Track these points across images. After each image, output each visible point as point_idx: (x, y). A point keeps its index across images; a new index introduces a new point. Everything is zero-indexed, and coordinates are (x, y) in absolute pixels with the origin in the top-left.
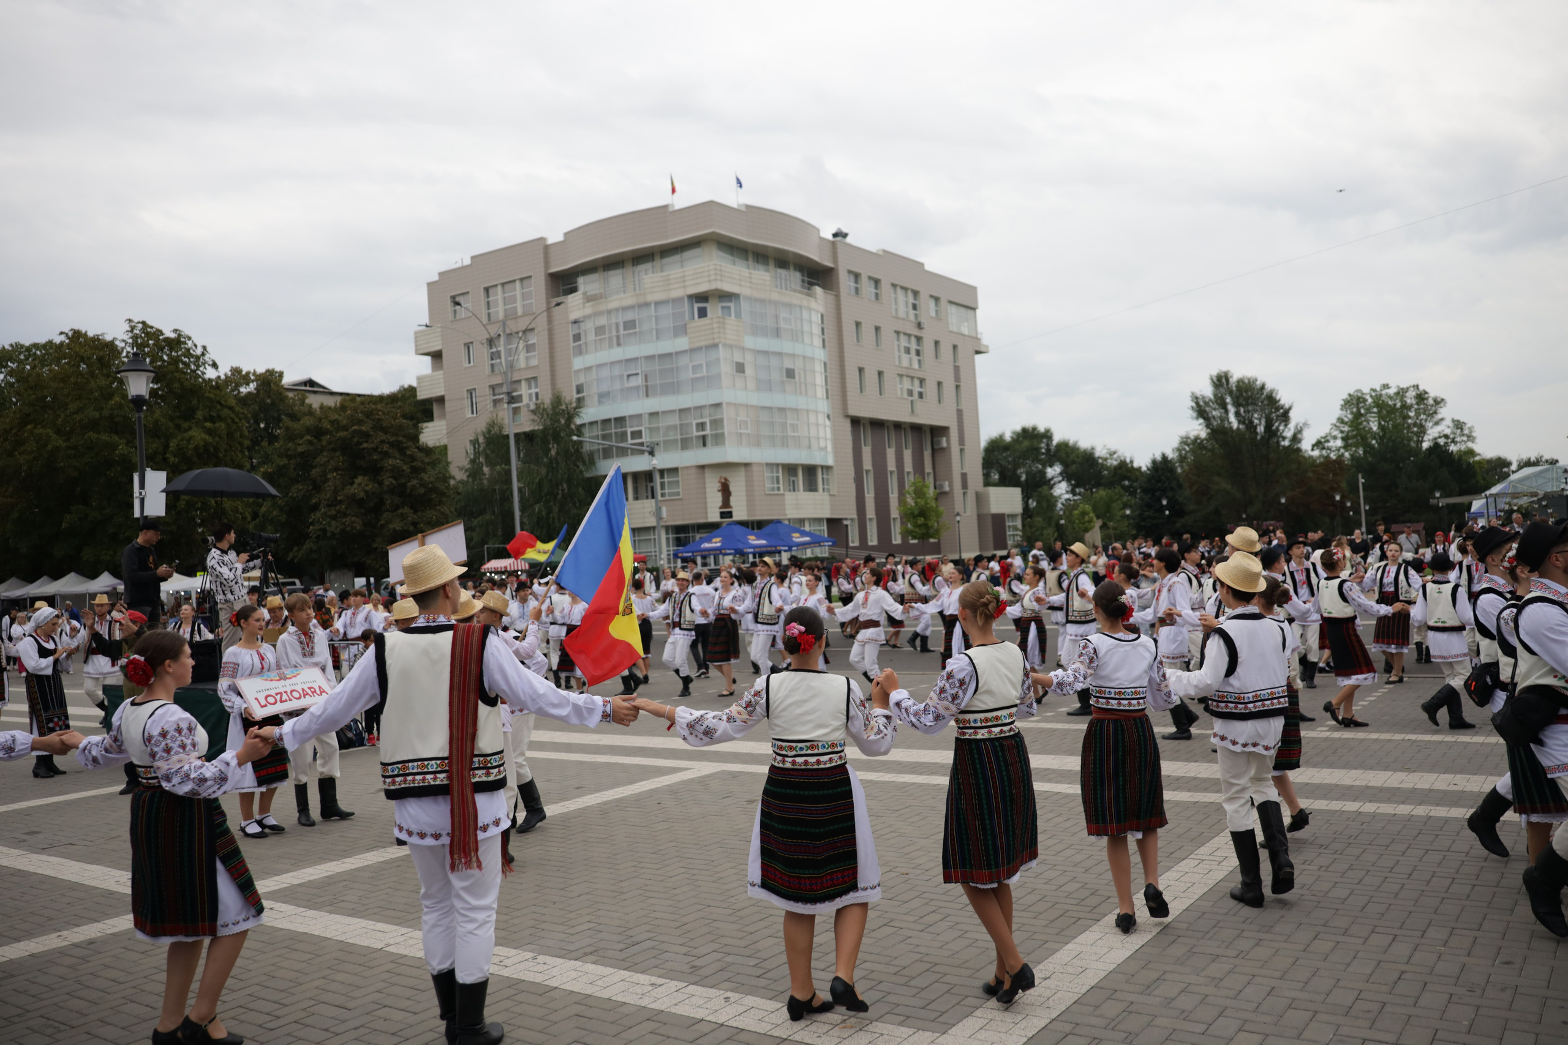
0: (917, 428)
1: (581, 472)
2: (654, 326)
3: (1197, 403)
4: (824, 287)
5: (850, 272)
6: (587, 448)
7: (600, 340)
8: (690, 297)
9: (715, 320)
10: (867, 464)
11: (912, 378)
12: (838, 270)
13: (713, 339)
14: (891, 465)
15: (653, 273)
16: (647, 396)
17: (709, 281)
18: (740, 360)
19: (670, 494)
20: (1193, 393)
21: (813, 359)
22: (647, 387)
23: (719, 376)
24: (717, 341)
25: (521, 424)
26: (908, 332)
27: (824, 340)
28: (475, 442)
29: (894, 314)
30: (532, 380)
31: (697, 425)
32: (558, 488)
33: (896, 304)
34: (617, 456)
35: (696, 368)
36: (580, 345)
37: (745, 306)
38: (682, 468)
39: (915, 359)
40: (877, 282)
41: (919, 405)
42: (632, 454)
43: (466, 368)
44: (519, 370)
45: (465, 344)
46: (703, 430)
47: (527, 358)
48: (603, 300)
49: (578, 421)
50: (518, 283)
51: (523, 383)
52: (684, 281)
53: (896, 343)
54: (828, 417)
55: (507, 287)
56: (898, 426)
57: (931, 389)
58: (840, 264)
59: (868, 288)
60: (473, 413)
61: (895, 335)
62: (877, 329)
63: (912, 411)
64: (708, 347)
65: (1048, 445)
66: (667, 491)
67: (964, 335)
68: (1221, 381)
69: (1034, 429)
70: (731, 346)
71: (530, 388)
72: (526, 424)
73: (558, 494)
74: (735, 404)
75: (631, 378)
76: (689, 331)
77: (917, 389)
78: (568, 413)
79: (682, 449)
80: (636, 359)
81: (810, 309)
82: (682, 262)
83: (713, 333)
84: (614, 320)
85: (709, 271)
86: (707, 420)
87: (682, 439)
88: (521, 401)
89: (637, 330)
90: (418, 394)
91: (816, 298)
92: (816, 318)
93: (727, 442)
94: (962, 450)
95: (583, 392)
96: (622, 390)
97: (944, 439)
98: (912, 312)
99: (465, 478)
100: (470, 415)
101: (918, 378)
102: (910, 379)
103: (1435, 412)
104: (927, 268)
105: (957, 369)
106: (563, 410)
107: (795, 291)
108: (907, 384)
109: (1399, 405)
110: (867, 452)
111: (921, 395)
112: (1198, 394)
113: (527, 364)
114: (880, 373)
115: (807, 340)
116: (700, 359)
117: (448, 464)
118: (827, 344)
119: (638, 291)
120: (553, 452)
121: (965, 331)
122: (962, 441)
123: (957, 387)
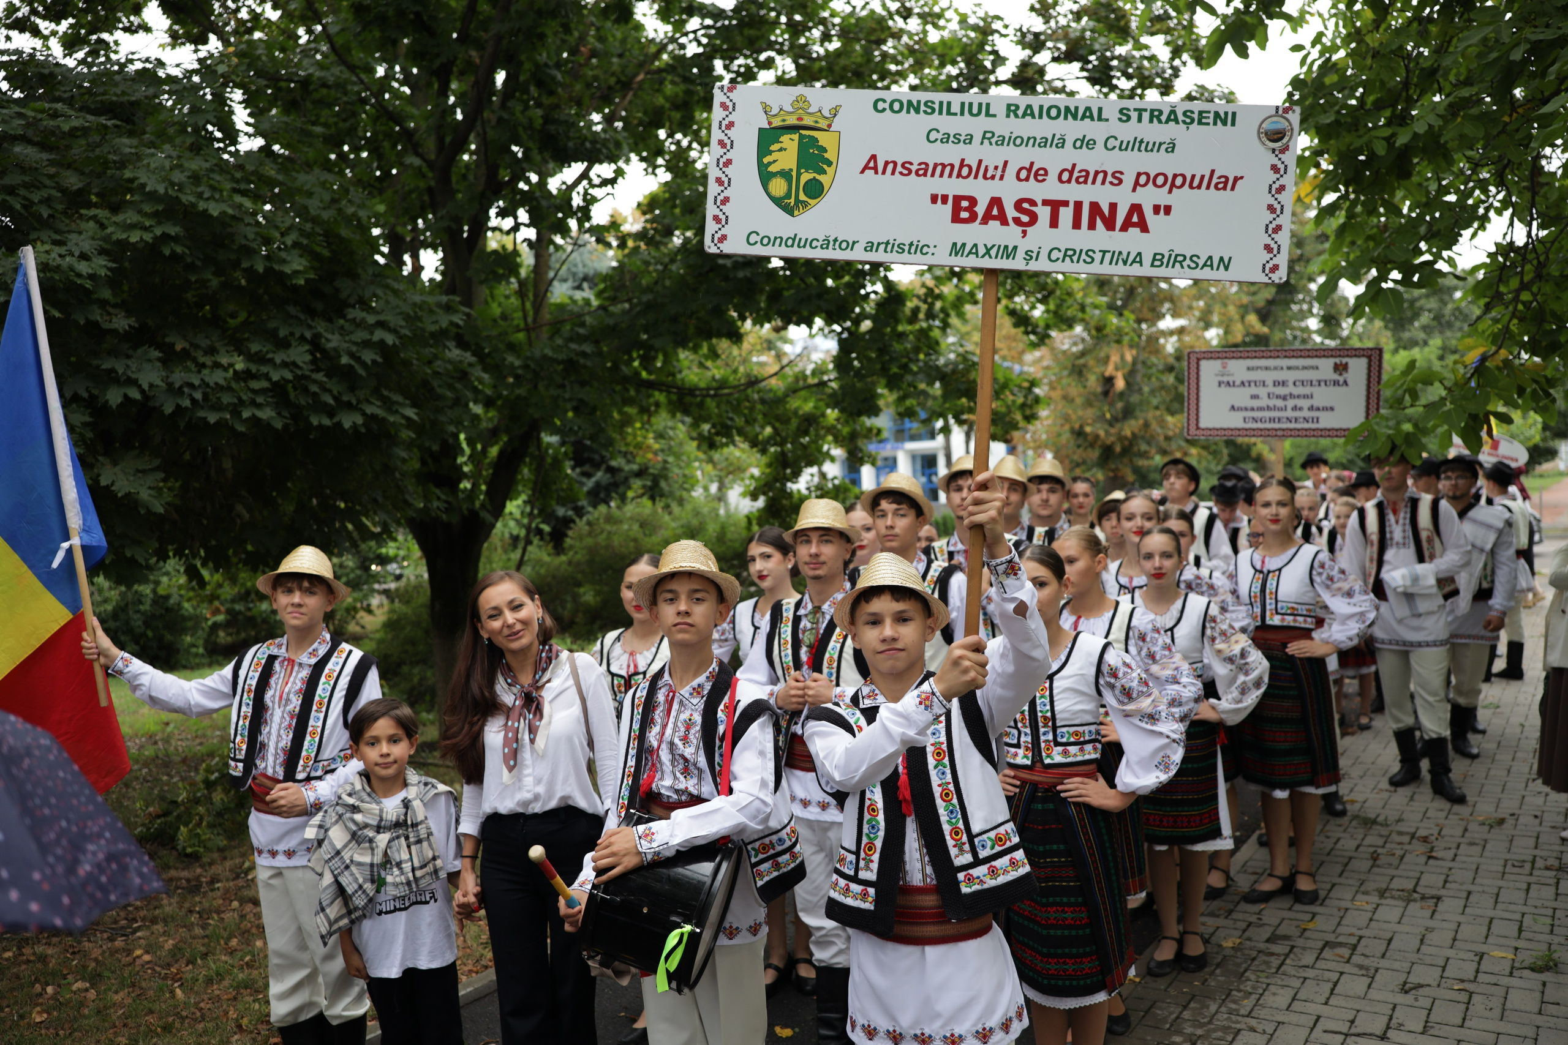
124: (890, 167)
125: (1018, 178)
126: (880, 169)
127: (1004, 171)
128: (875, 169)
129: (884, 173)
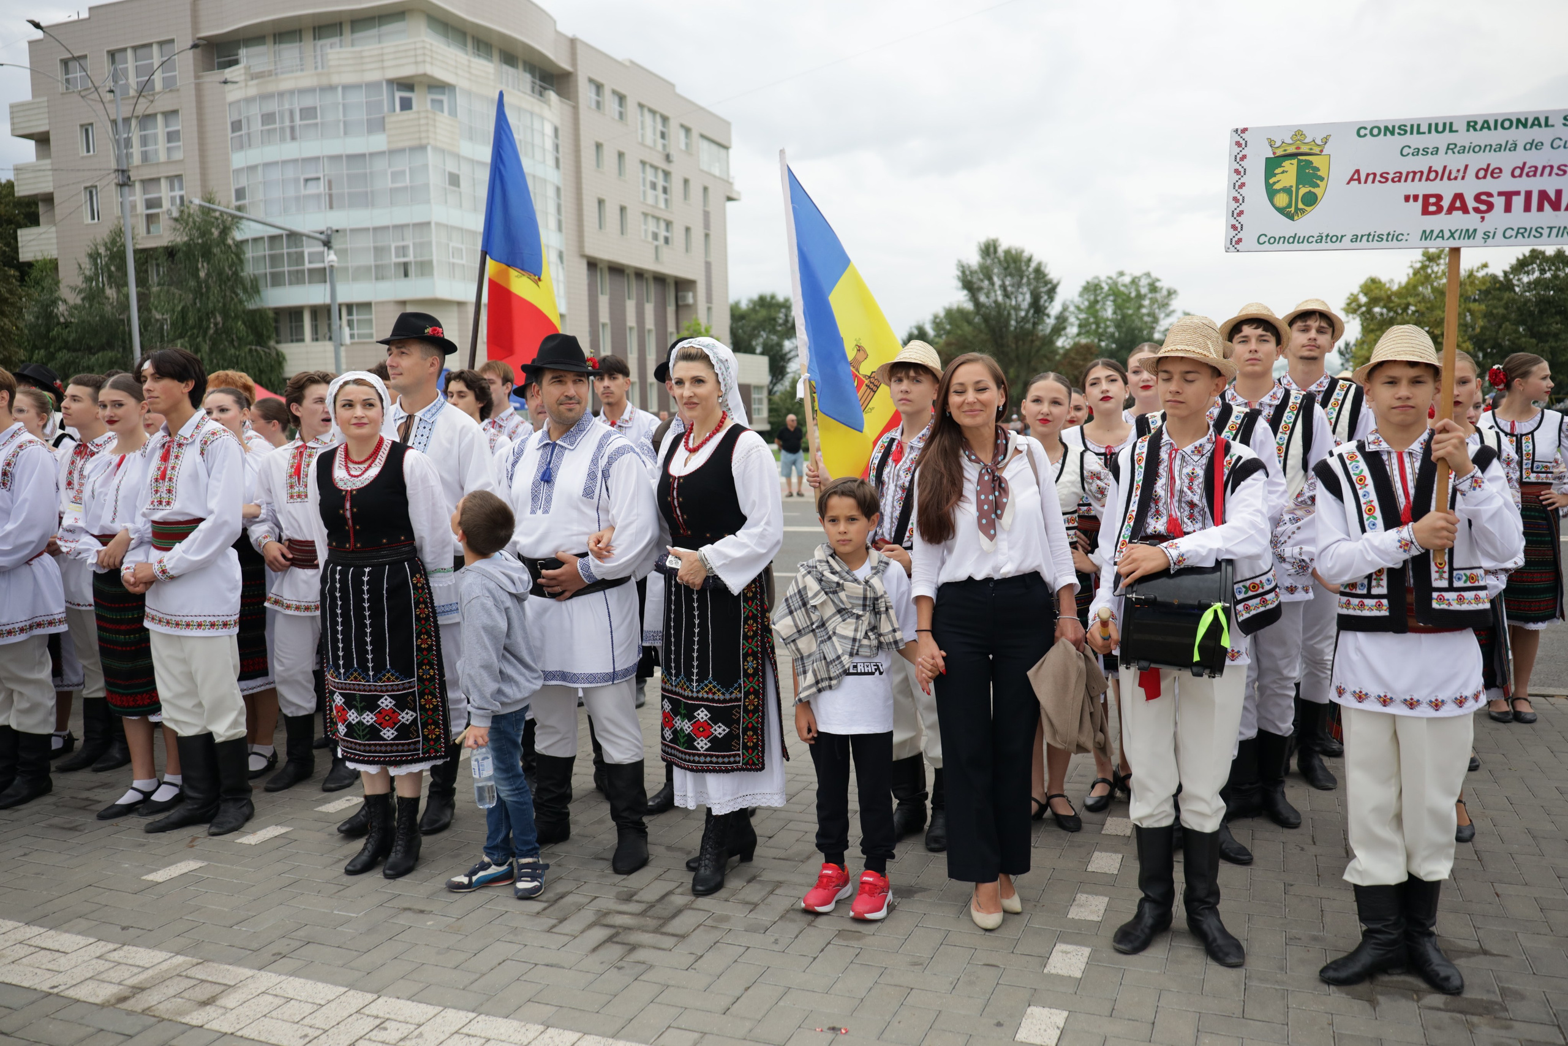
0: (660, 279)
1: (241, 302)
2: (341, 117)
3: (963, 272)
4: (559, 93)
5: (591, 80)
6: (249, 270)
7: (269, 131)
8: (391, 82)
9: (423, 115)
10: (604, 317)
11: (658, 219)
12: (576, 76)
13: (420, 139)
14: (631, 321)
15: (341, 46)
16: (331, 207)
17: (416, 63)
18: (456, 171)
19: (359, 336)
20: (959, 261)
21: (545, 181)
22: (330, 196)
23: (427, 186)
24: (424, 142)
25: (161, 236)
26: (656, 163)
27: (557, 160)
28: (94, 256)
29: (640, 139)
30: (175, 179)
31: (397, 248)
32: (208, 319)
33: (643, 128)
34: (291, 283)
35: (395, 176)
36: (241, 136)
37: (461, 100)
38: (377, 303)
39: (662, 196)
40: (622, 98)
41: (665, 251)
42: (310, 282)
43: (83, 158)
44: (158, 164)
45: (82, 126)
46: (404, 256)
47: (169, 149)
48: (273, 77)
49: (238, 236)
50: (155, 48)
51: (163, 182)
52: (382, 61)
53: (641, 175)
54: (561, 256)
55: (140, 52)
56: (640, 274)
57: (678, 234)
58: (579, 68)
59: (611, 104)
60: (93, 218)
61: (640, 166)
62: (621, 155)
63: (657, 258)
64: (413, 149)
65: (786, 316)
66: (356, 332)
67: (714, 176)
68: (989, 250)
69: (773, 297)
70: (443, 151)
71: (172, 189)
72: (164, 236)
73: (208, 328)
74: (446, 226)
75: (310, 183)
76: (387, 126)
77: (663, 233)
78: (223, 222)
79: (377, 279)
80: (317, 159)
81: (542, 118)
82: (380, 36)
83: (420, 132)
84: (287, 106)
85: (415, 49)
86: (409, 243)
87: (377, 267)
88: (160, 206)
89: (319, 120)
90: (16, 189)
91: (549, 106)
92: (549, 130)
93: (436, 272)
94: (709, 309)
95: (245, 198)
96: (297, 198)
97: (690, 295)
98: (660, 141)
99: (79, 301)
100: (89, 221)
101: (665, 220)
102: (655, 221)
103: (1167, 304)
104: (679, 90)
105: (706, 214)
106: (217, 219)
107: (525, 93)
108: (652, 224)
109: (1133, 294)
110: (604, 302)
111: (667, 240)
112: (965, 262)
113: (169, 157)
114: (623, 209)
115: (538, 155)
116: (402, 163)
117: (57, 283)
118: (561, 165)
119: (320, 70)
120: (202, 274)
121: (716, 172)
122: (709, 299)
123: (707, 236)
124: (1371, 177)
125: (1477, 177)
126: (1363, 180)
127: (1465, 172)
128: (1359, 180)
129: (1366, 182)
